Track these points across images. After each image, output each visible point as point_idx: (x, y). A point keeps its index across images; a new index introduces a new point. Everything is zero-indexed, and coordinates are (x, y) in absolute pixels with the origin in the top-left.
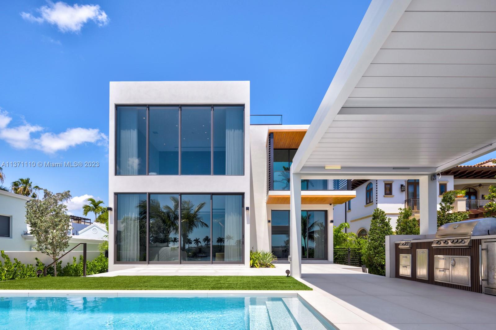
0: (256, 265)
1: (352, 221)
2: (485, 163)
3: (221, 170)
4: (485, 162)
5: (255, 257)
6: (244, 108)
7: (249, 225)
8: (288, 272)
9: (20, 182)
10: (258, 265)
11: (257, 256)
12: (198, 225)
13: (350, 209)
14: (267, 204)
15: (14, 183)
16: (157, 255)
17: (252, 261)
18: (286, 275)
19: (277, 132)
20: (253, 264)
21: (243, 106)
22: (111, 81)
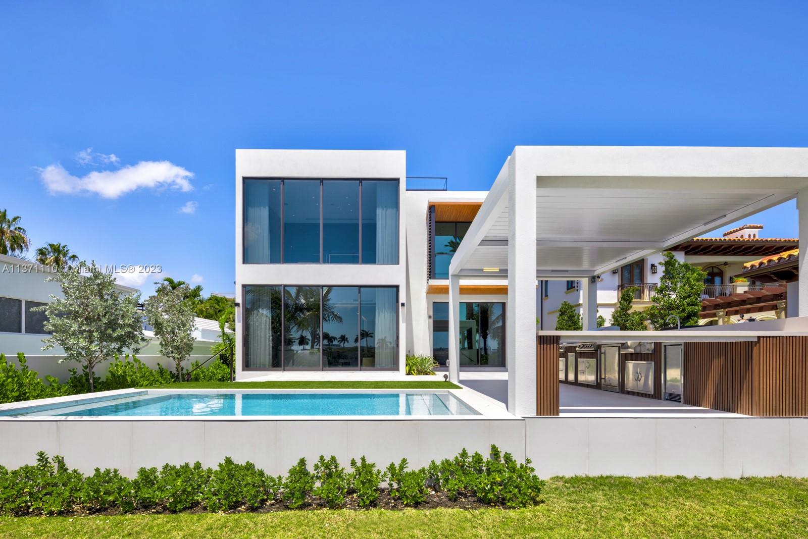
0: (412, 372)
1: (549, 313)
2: (738, 231)
3: (370, 258)
4: (738, 229)
5: (411, 363)
6: (399, 183)
7: (405, 324)
8: (446, 376)
9: (50, 249)
10: (416, 372)
11: (414, 361)
12: (329, 319)
13: (547, 296)
14: (427, 294)
15: (40, 250)
16: (292, 361)
17: (407, 367)
18: (444, 380)
19: (439, 205)
20: (409, 370)
21: (398, 180)
22: (237, 148)
